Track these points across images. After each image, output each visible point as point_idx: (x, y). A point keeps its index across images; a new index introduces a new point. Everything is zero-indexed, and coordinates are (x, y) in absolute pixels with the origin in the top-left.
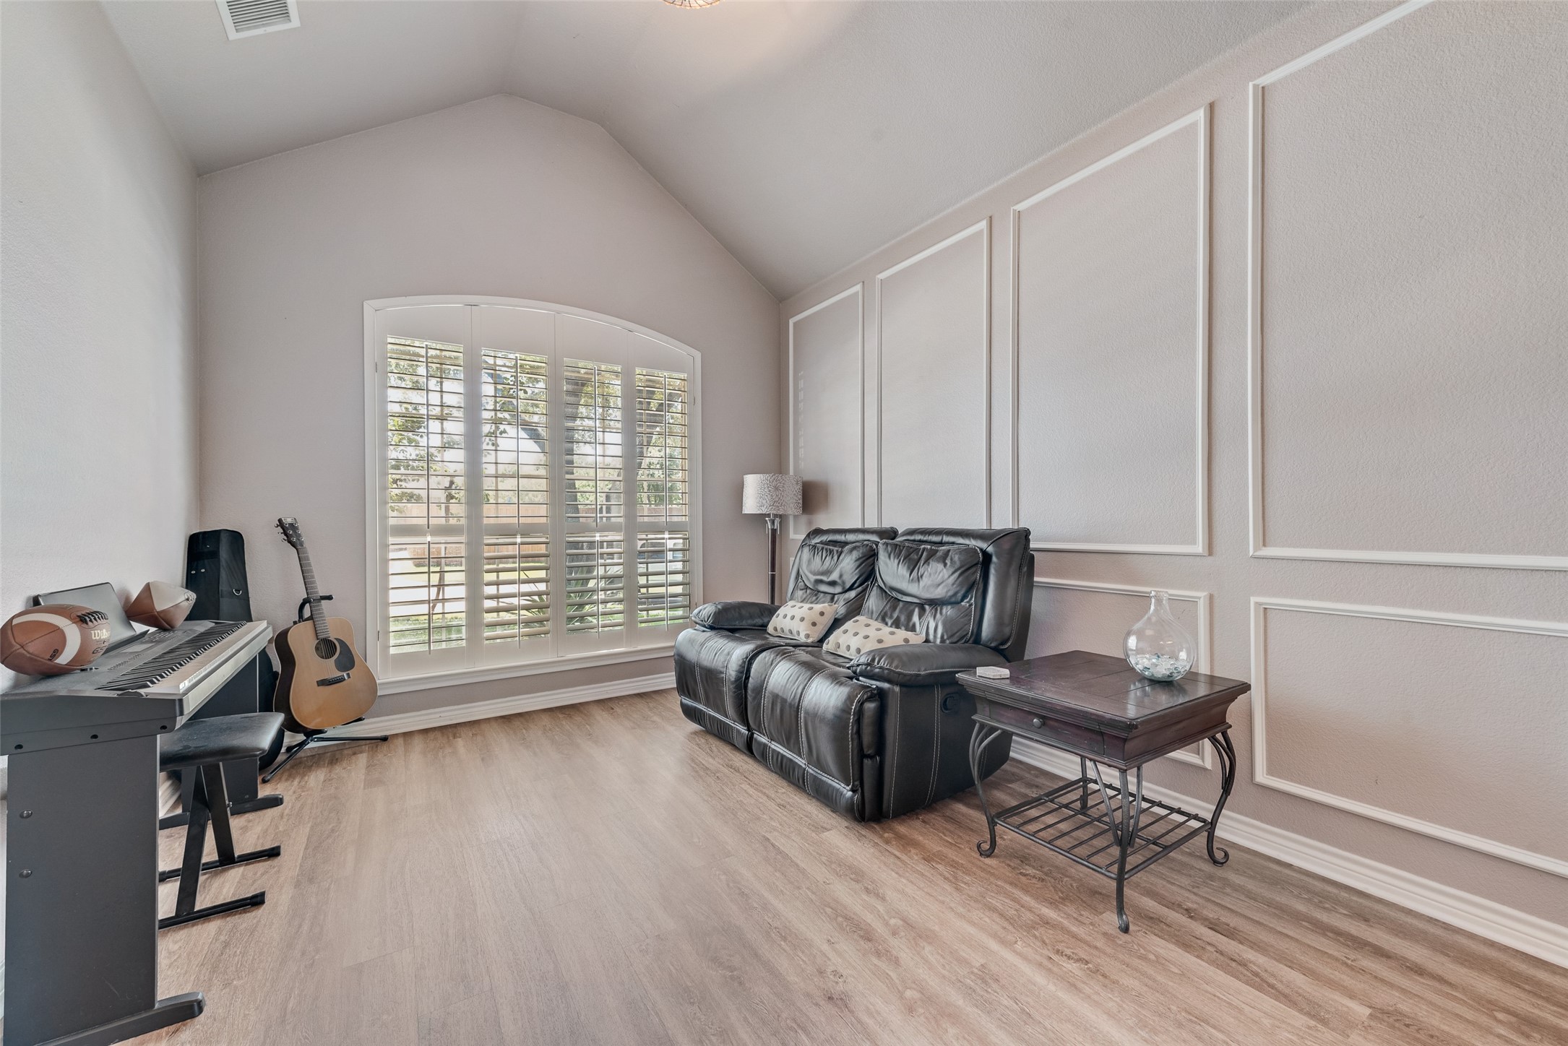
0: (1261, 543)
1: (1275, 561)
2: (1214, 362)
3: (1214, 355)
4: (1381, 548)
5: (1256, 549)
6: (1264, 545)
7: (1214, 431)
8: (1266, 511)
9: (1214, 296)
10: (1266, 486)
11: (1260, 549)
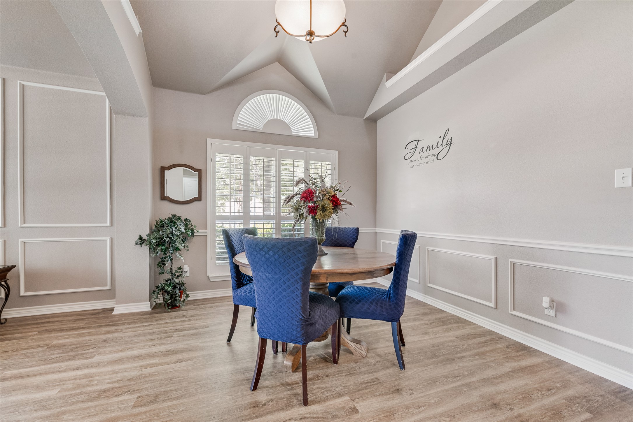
0: (23, 223)
1: (28, 228)
2: (6, 164)
3: (6, 162)
4: (58, 223)
5: (21, 224)
6: (24, 223)
7: (6, 187)
8: (25, 213)
9: (6, 142)
10: (25, 205)
11: (23, 225)
